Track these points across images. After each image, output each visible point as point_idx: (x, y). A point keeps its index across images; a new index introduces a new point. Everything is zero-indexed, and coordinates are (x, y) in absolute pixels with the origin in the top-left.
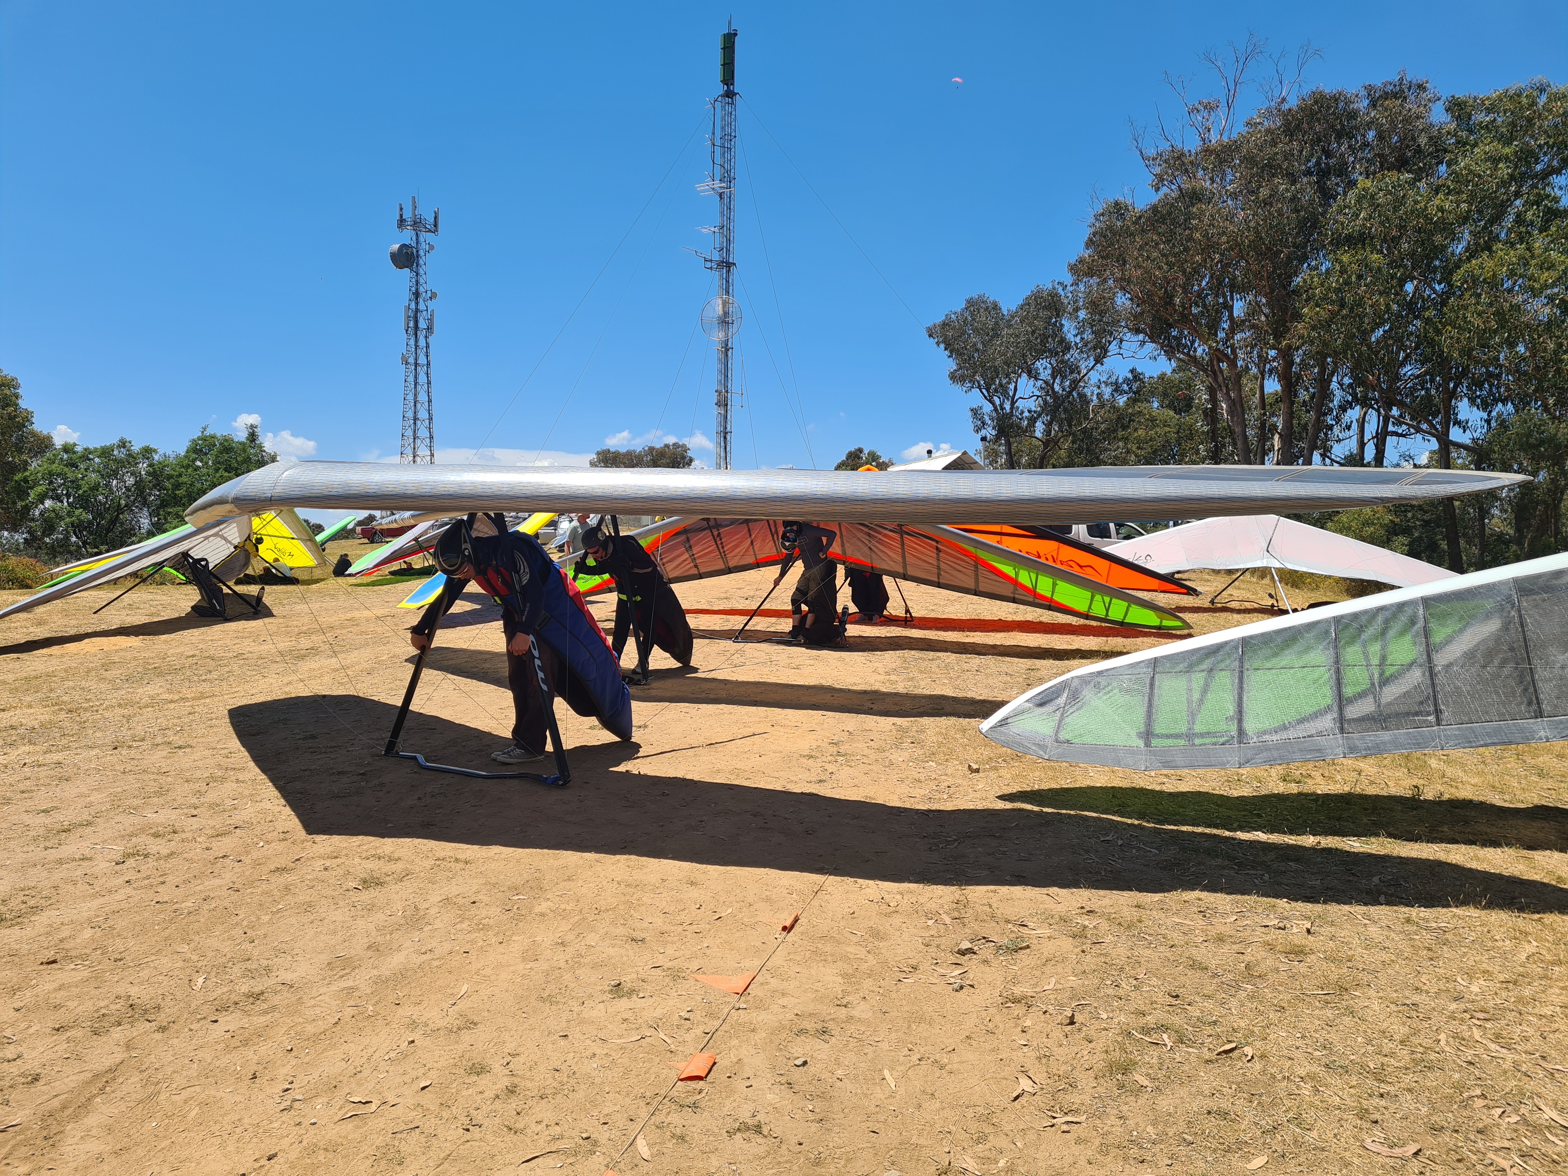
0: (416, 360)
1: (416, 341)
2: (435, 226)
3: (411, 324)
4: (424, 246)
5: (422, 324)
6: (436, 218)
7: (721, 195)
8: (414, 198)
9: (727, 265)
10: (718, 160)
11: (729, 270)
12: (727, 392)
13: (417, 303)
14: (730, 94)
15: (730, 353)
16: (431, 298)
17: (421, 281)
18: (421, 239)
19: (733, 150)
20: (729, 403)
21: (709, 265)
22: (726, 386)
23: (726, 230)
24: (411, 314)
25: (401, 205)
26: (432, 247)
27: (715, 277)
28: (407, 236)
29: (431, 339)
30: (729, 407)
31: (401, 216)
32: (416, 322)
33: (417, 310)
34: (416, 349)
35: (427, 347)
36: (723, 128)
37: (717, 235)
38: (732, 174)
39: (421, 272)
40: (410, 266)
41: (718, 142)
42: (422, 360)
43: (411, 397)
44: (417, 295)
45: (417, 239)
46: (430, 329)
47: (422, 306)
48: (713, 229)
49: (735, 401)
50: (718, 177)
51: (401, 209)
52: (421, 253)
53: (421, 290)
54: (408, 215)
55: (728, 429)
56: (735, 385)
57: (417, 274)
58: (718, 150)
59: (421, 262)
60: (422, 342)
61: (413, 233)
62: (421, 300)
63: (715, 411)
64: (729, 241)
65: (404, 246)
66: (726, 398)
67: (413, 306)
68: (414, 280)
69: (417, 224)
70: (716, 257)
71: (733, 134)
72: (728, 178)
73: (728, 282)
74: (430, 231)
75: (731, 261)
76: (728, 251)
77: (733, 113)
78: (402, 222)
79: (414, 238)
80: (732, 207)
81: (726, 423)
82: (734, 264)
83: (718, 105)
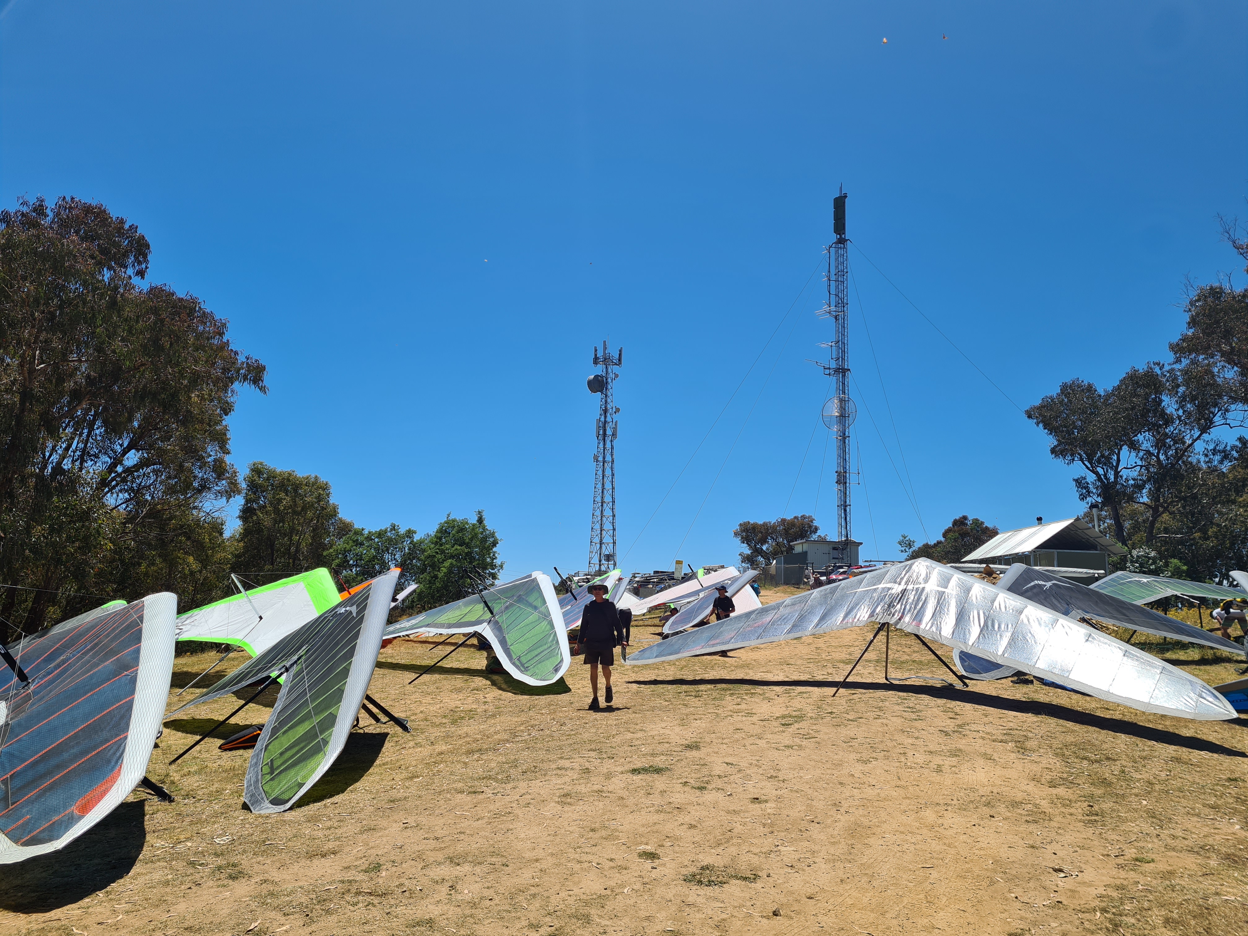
0: (604, 458)
1: (604, 444)
2: (620, 360)
3: (601, 432)
4: (611, 375)
5: (609, 432)
6: (620, 355)
7: (836, 318)
8: (605, 342)
9: (842, 371)
10: (833, 291)
11: (845, 375)
12: (845, 472)
13: (605, 417)
14: (842, 241)
15: (847, 441)
16: (615, 412)
17: (609, 400)
18: (610, 370)
19: (845, 282)
20: (848, 481)
21: (827, 372)
22: (845, 468)
23: (841, 344)
24: (601, 424)
25: (596, 347)
26: (617, 376)
27: (834, 381)
28: (599, 370)
29: (615, 443)
30: (848, 485)
31: (596, 355)
32: (605, 431)
33: (605, 422)
34: (604, 450)
35: (612, 448)
36: (837, 267)
37: (834, 348)
38: (845, 301)
39: (609, 394)
40: (601, 391)
41: (833, 278)
42: (608, 458)
43: (599, 486)
44: (605, 411)
45: (607, 371)
46: (614, 435)
47: (609, 419)
48: (830, 344)
49: (852, 479)
50: (833, 303)
51: (596, 350)
52: (609, 380)
53: (609, 407)
54: (600, 354)
55: (848, 503)
56: (852, 466)
57: (606, 396)
58: (833, 284)
59: (609, 387)
60: (608, 445)
61: (604, 366)
62: (608, 415)
63: (836, 487)
64: (843, 352)
65: (596, 377)
66: (845, 477)
67: (603, 419)
68: (603, 400)
69: (607, 360)
70: (833, 365)
71: (845, 270)
72: (842, 303)
73: (843, 384)
74: (616, 364)
75: (846, 367)
76: (843, 359)
77: (845, 255)
78: (596, 361)
79: (604, 370)
80: (846, 325)
81: (845, 497)
82: (849, 370)
83: (833, 250)
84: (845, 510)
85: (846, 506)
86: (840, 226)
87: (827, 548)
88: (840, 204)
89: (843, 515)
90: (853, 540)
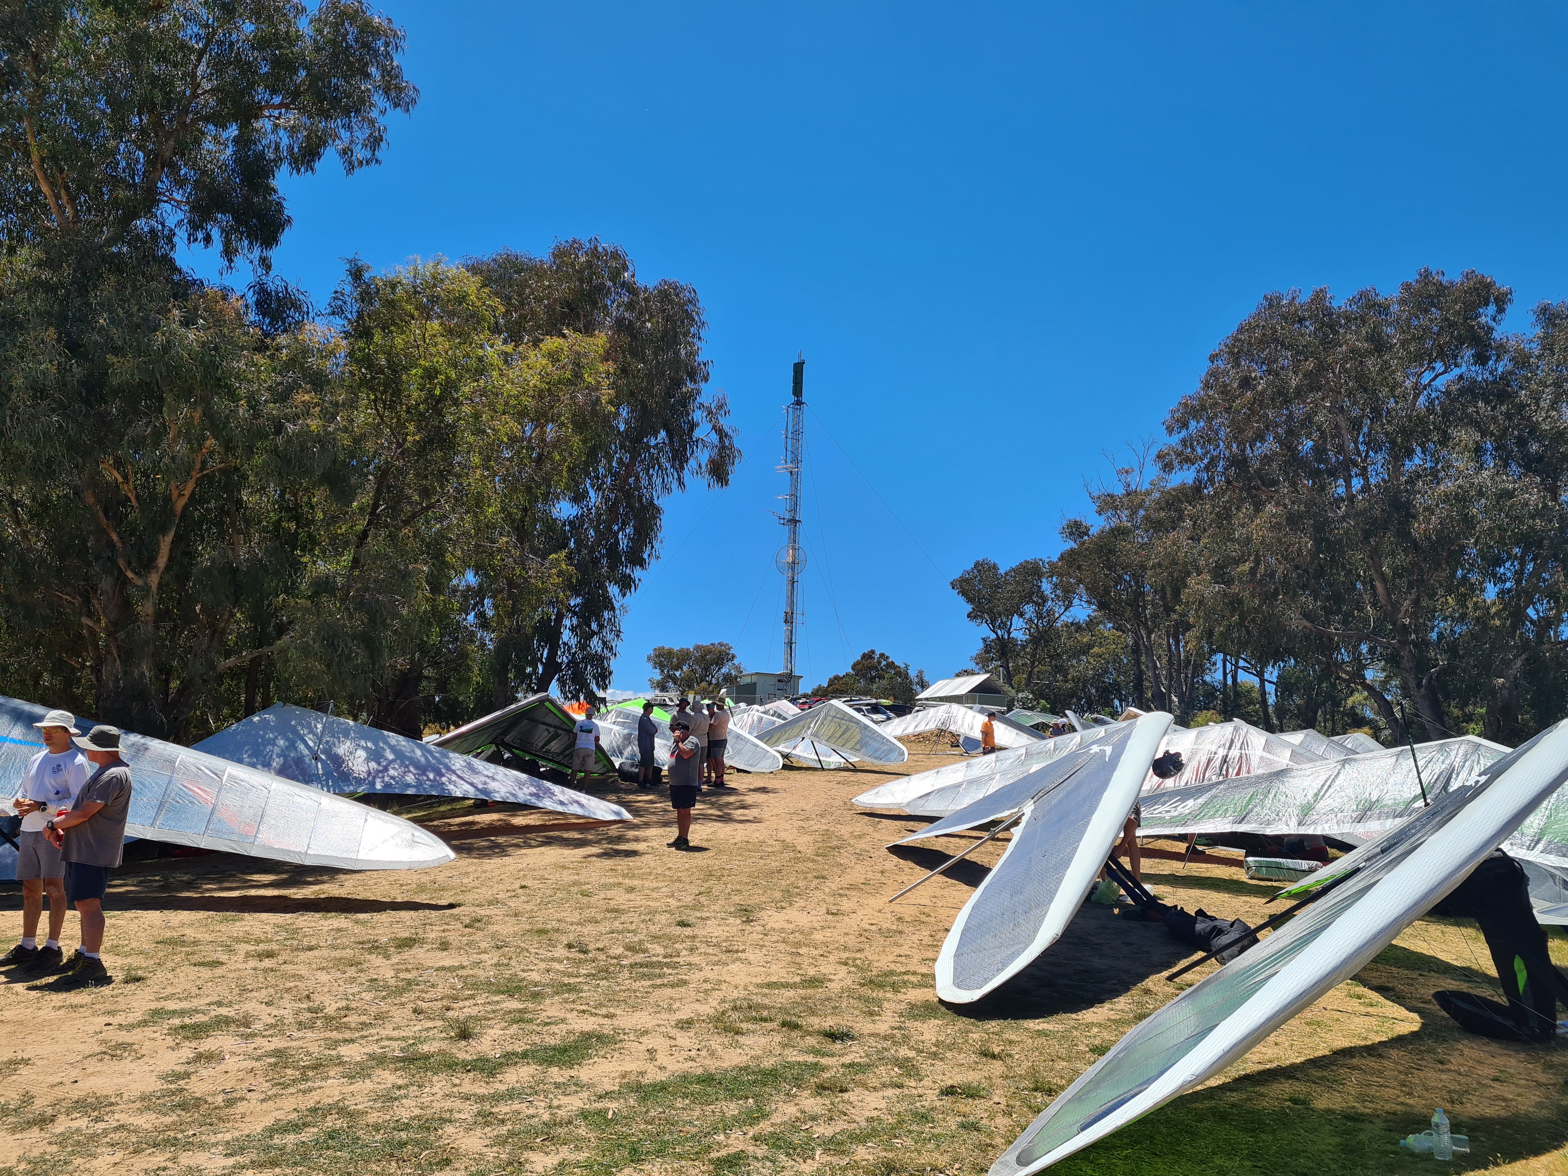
7: (791, 473)
9: (794, 521)
10: (789, 449)
11: (796, 525)
12: (792, 613)
14: (799, 403)
15: (796, 586)
19: (801, 441)
20: (794, 621)
21: (782, 521)
22: (792, 609)
23: (794, 497)
27: (787, 530)
30: (794, 624)
36: (794, 426)
37: (788, 501)
38: (799, 458)
41: (790, 436)
48: (785, 497)
49: (798, 618)
50: (789, 460)
55: (793, 641)
56: (798, 610)
58: (789, 441)
63: (784, 627)
64: (796, 505)
66: (792, 617)
70: (787, 516)
71: (801, 430)
72: (796, 461)
73: (795, 533)
75: (797, 518)
76: (795, 512)
77: (801, 416)
80: (799, 481)
81: (792, 636)
82: (800, 521)
83: (790, 410)
84: (791, 647)
85: (792, 644)
86: (798, 389)
87: (774, 681)
88: (798, 369)
89: (789, 650)
90: (796, 673)
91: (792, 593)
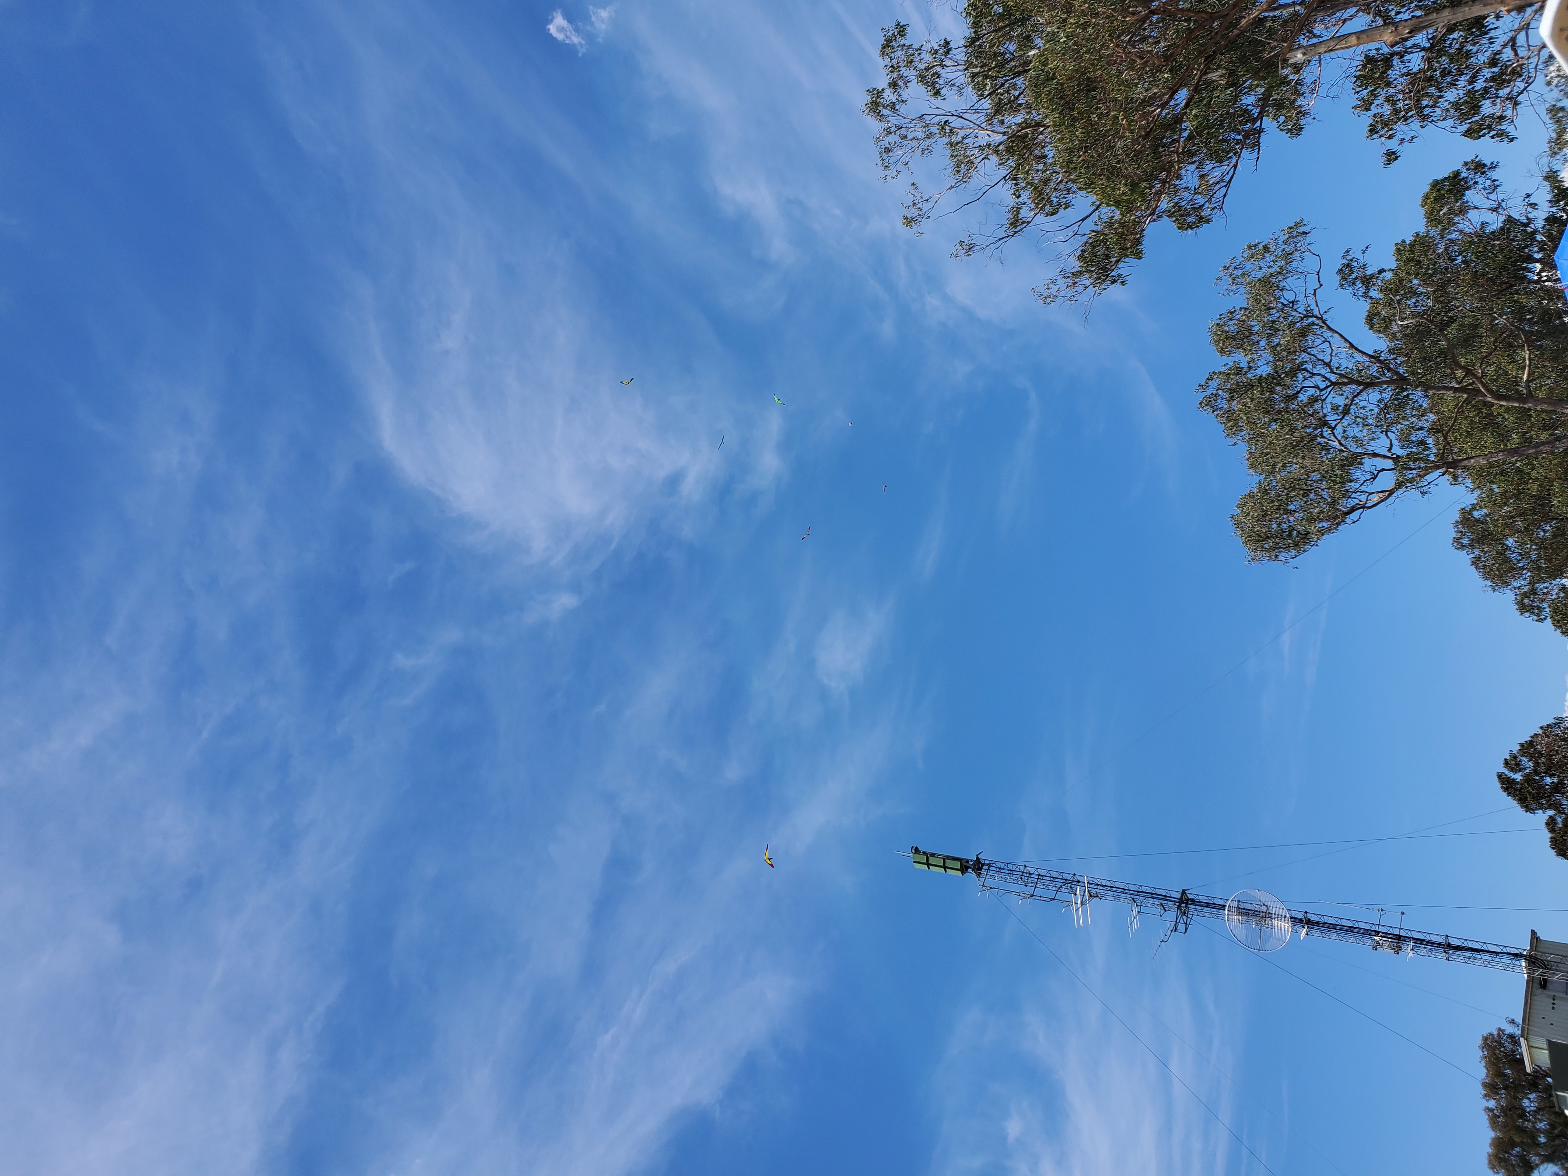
7: (1094, 896)
9: (1185, 902)
10: (1051, 893)
11: (1192, 900)
12: (1377, 932)
14: (978, 866)
15: (1314, 918)
19: (1041, 872)
20: (1397, 932)
21: (1181, 927)
22: (1368, 932)
23: (1137, 897)
27: (1199, 919)
30: (1403, 933)
36: (1015, 880)
37: (1143, 909)
41: (1030, 890)
48: (1135, 914)
49: (1394, 922)
55: (1442, 940)
58: (1039, 892)
63: (1409, 956)
64: (1152, 895)
66: (1388, 936)
70: (1172, 914)
71: (1022, 868)
72: (1072, 884)
73: (1208, 905)
75: (1179, 896)
76: (1165, 898)
77: (999, 865)
80: (1108, 884)
81: (1431, 943)
82: (1184, 892)
83: (989, 882)
84: (1458, 948)
85: (1449, 946)
87: (1542, 999)
89: (1469, 954)
90: (1525, 946)
91: (1333, 926)
